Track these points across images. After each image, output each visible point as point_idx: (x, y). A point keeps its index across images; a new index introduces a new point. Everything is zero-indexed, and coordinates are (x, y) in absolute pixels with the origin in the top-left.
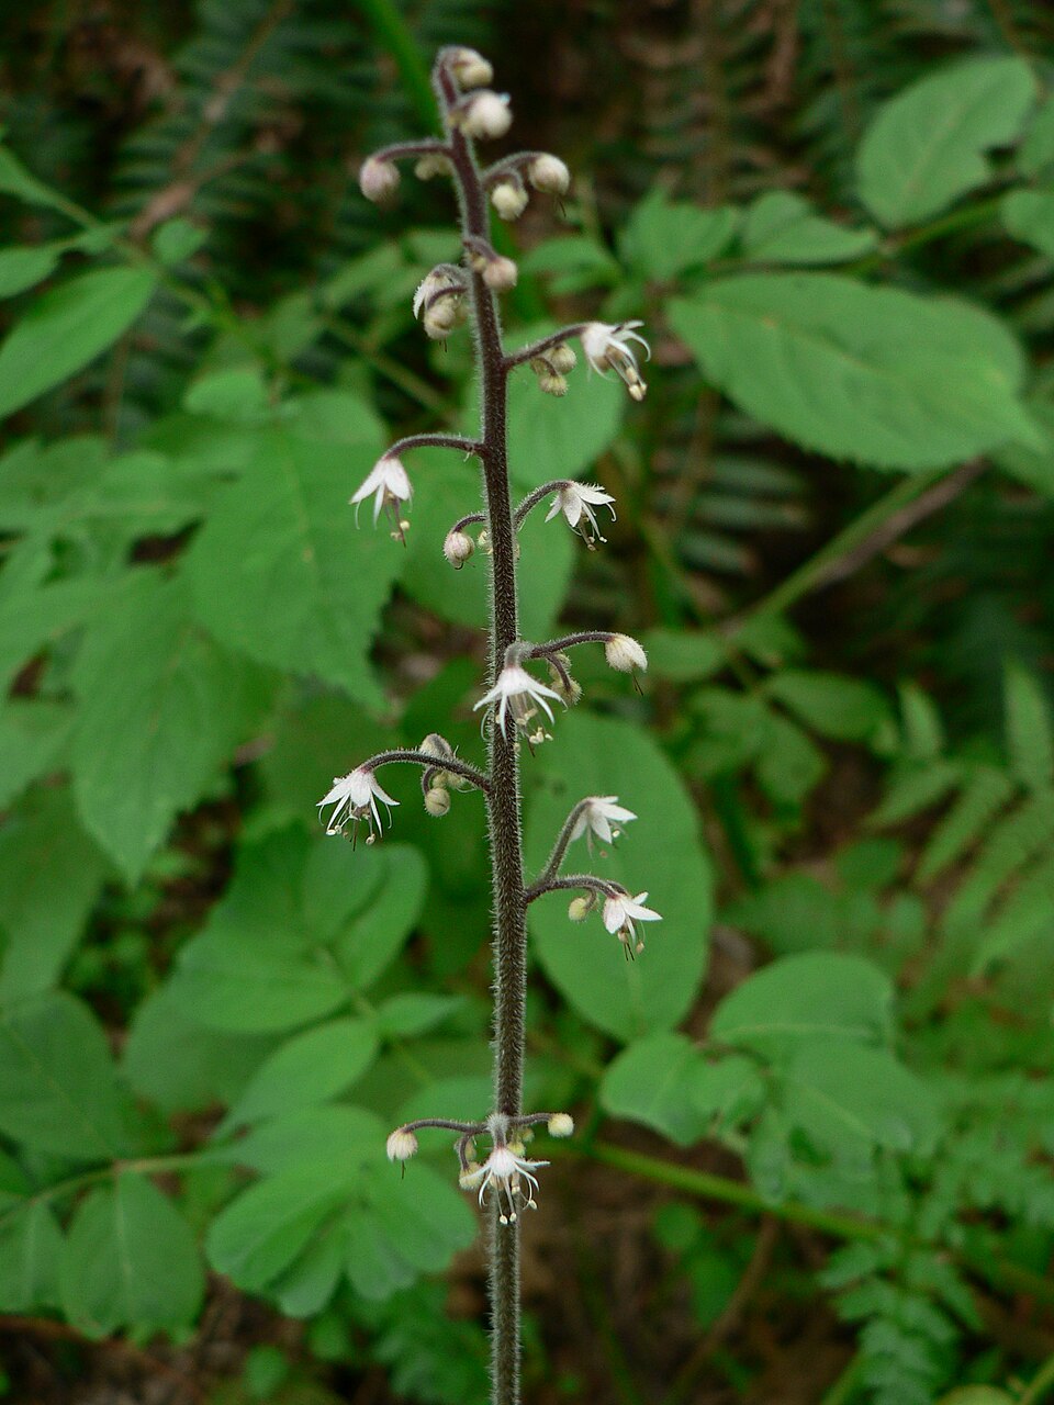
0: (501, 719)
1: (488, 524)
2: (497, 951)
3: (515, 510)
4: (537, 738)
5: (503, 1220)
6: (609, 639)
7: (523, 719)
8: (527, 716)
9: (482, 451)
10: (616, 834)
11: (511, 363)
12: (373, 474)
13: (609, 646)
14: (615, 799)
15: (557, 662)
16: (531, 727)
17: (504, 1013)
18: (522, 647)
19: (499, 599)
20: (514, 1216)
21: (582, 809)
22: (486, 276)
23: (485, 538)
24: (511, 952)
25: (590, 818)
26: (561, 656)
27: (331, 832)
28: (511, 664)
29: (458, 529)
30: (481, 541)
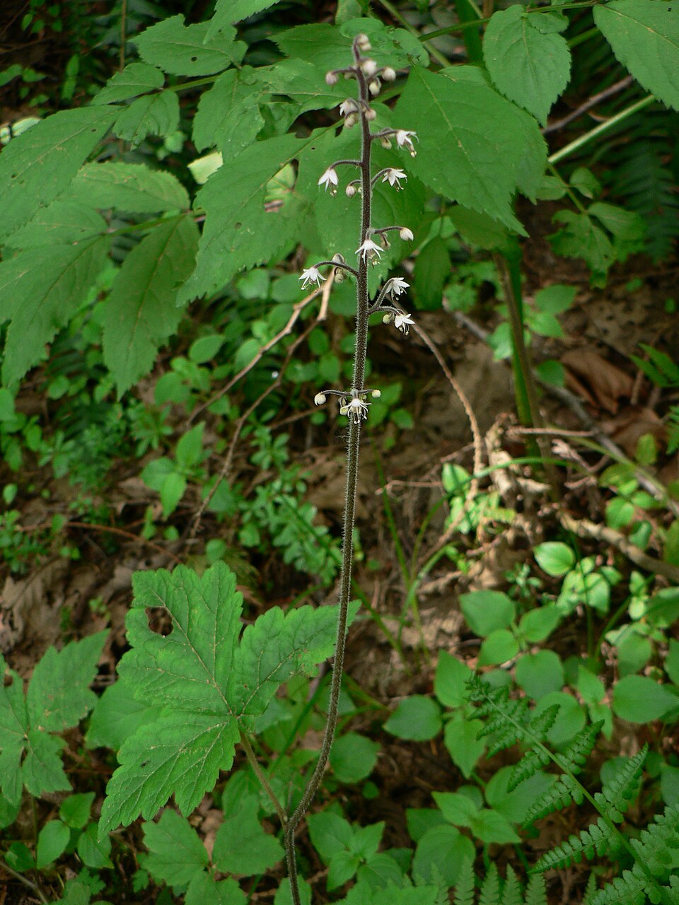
0: (364, 256)
1: (362, 183)
2: (357, 332)
3: (371, 181)
4: (375, 263)
5: (355, 422)
6: (401, 229)
7: (371, 257)
8: (372, 256)
9: (361, 165)
10: (402, 292)
11: (373, 137)
12: (325, 175)
13: (401, 232)
14: (403, 278)
15: (383, 236)
16: (373, 260)
17: (358, 354)
18: (371, 230)
19: (365, 212)
20: (359, 421)
21: (390, 282)
22: (366, 115)
23: (360, 190)
24: (362, 332)
25: (393, 286)
26: (384, 233)
27: (303, 289)
28: (368, 238)
29: (351, 185)
30: (359, 191)
